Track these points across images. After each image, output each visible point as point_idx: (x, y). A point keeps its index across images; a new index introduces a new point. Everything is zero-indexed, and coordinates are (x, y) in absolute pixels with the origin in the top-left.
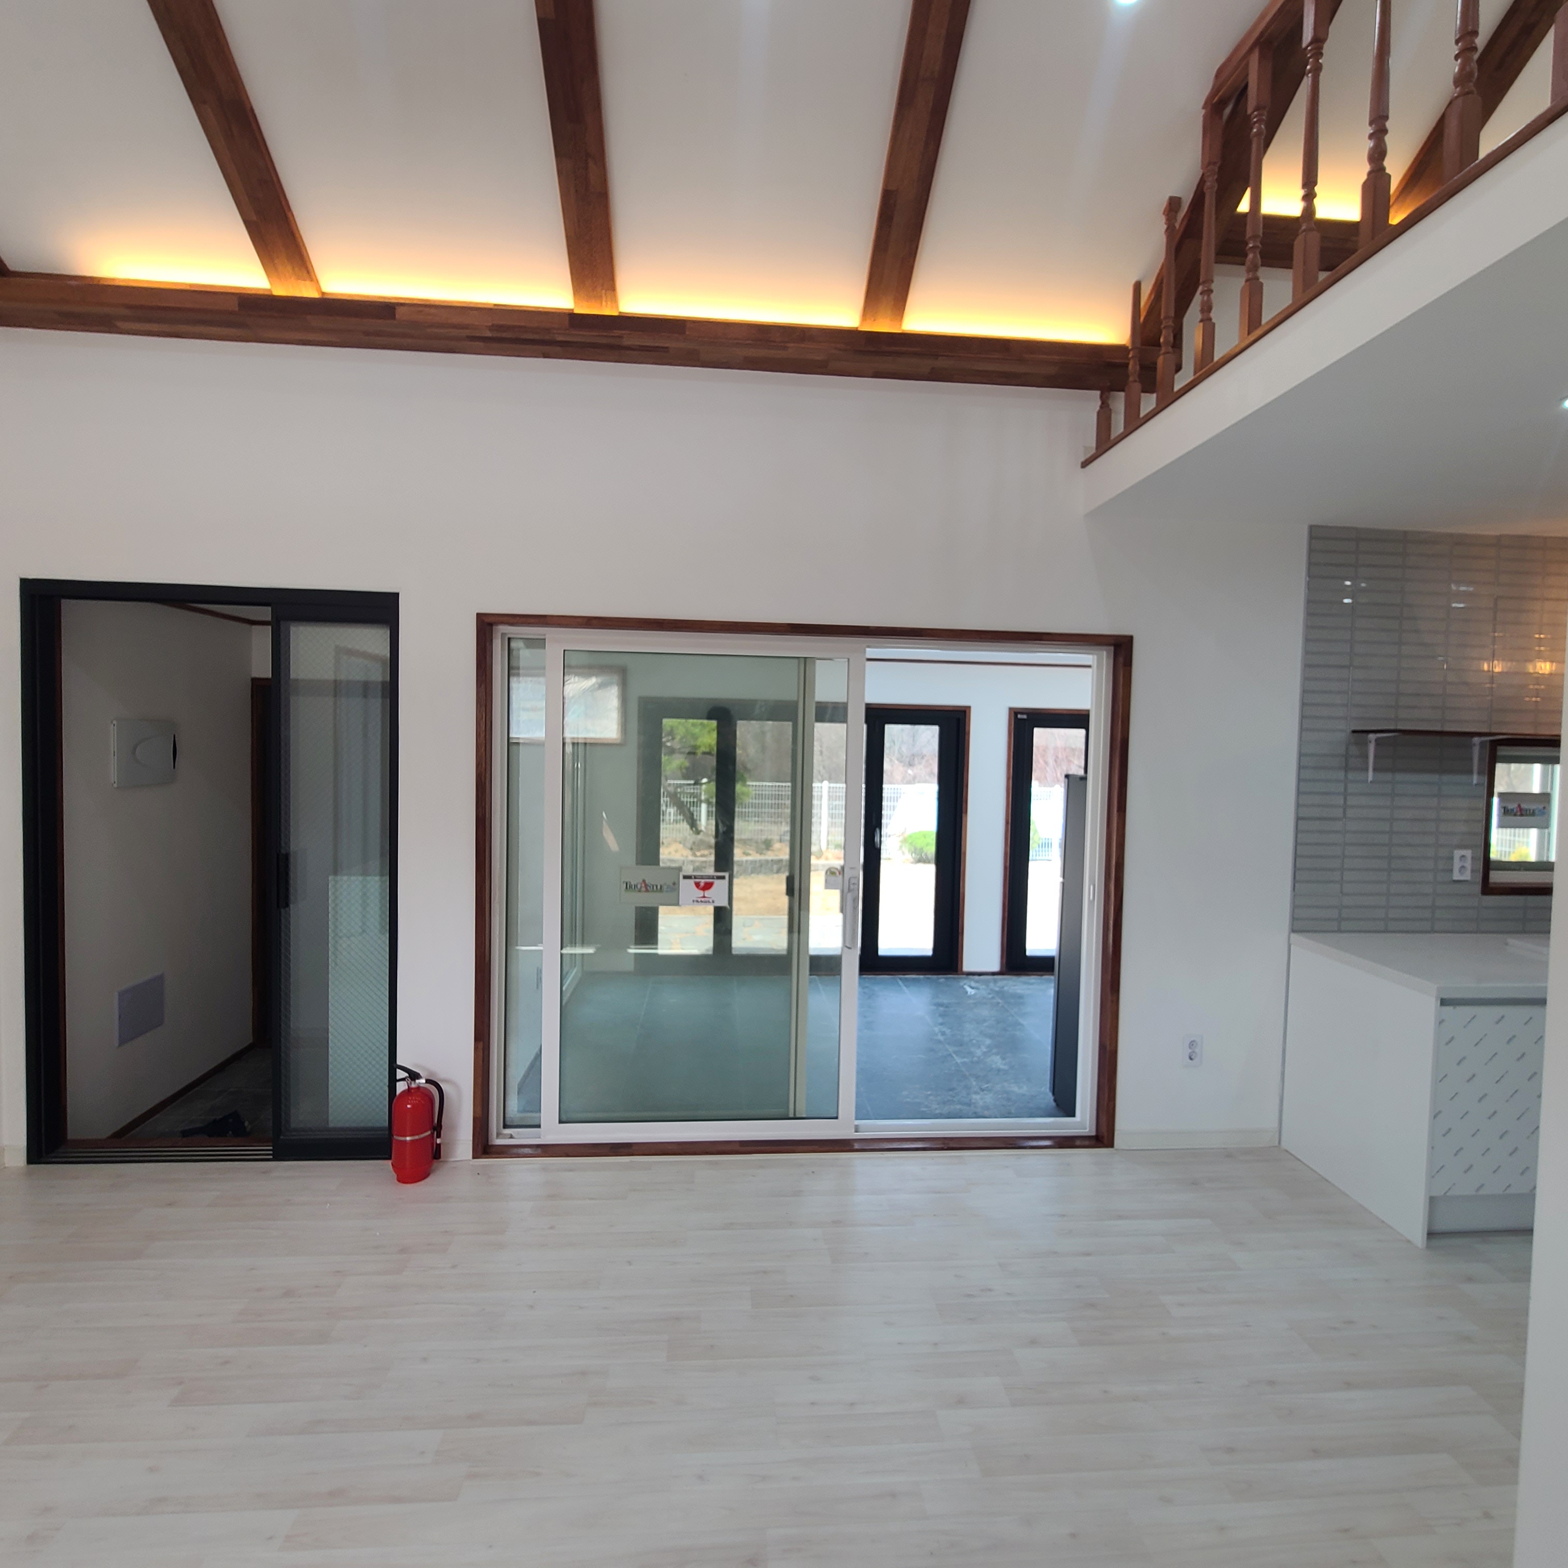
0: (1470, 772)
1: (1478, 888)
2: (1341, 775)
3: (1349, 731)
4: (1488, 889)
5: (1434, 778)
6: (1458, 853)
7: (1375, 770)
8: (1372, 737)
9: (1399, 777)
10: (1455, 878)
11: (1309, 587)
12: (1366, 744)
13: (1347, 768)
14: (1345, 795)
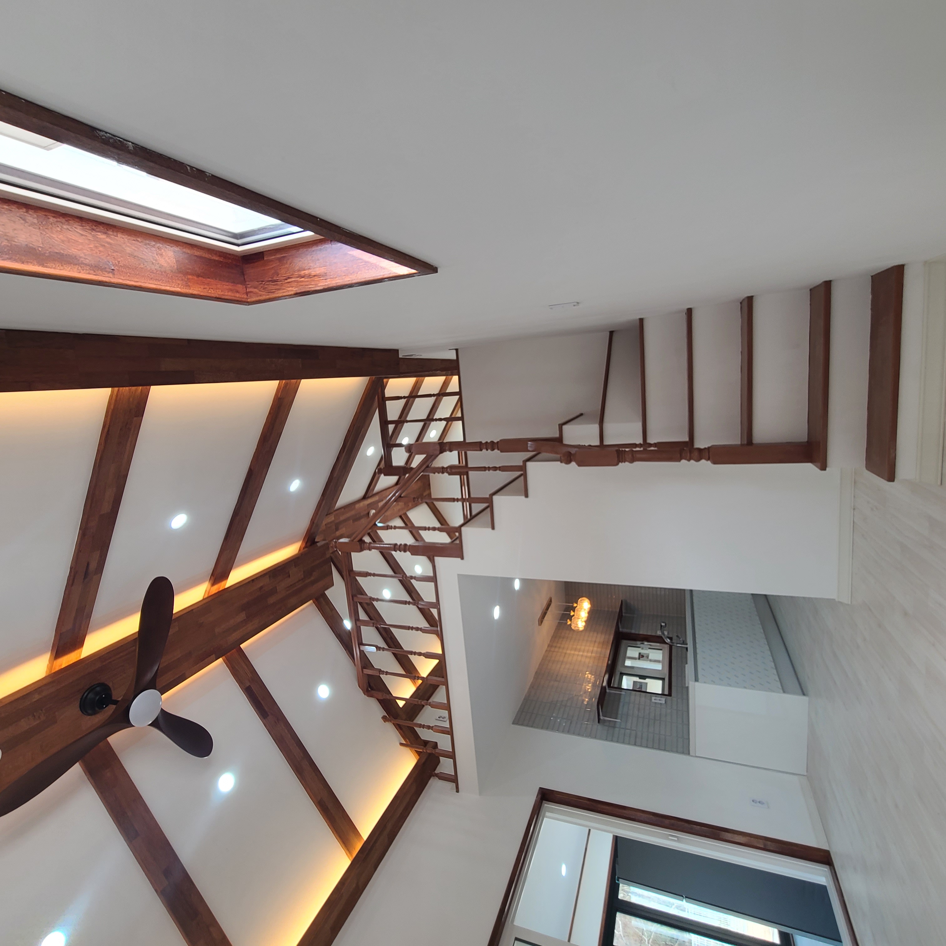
0: (620, 694)
1: (669, 697)
2: (617, 729)
3: (598, 724)
4: (670, 694)
5: (621, 704)
6: (653, 701)
7: (616, 719)
8: (602, 718)
9: (620, 712)
10: (664, 702)
11: (537, 728)
12: (604, 720)
13: (614, 727)
14: (626, 729)
